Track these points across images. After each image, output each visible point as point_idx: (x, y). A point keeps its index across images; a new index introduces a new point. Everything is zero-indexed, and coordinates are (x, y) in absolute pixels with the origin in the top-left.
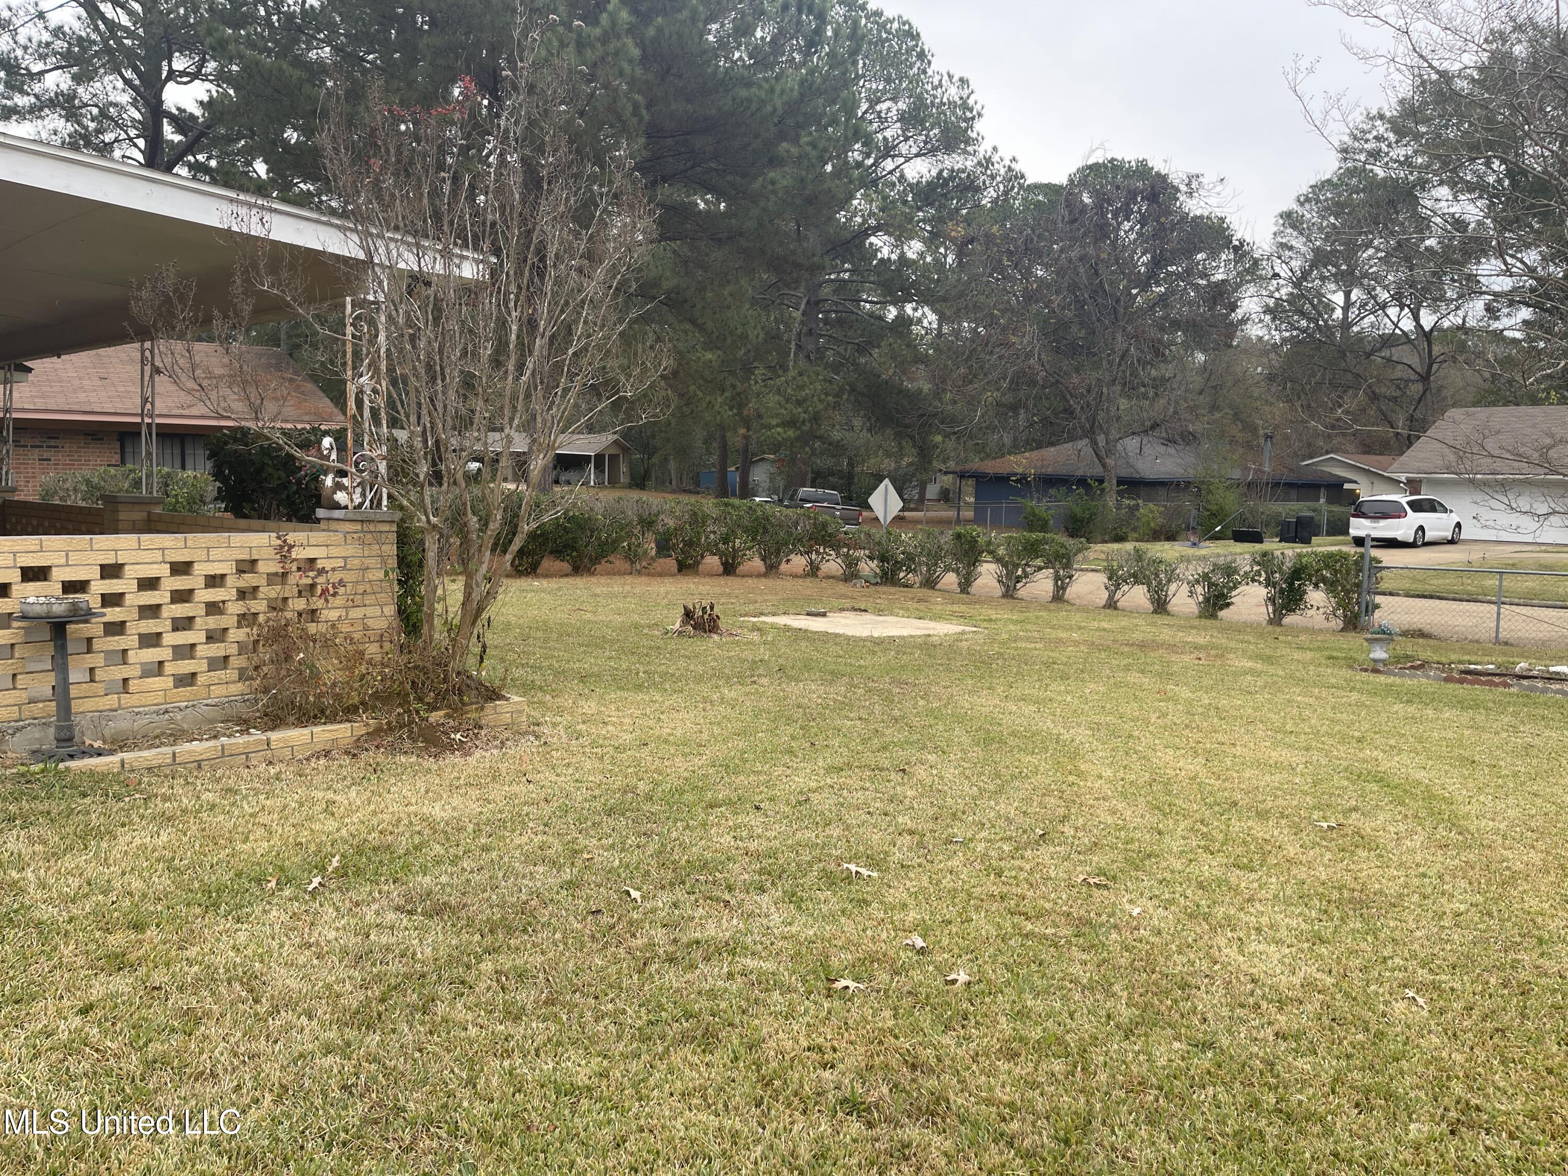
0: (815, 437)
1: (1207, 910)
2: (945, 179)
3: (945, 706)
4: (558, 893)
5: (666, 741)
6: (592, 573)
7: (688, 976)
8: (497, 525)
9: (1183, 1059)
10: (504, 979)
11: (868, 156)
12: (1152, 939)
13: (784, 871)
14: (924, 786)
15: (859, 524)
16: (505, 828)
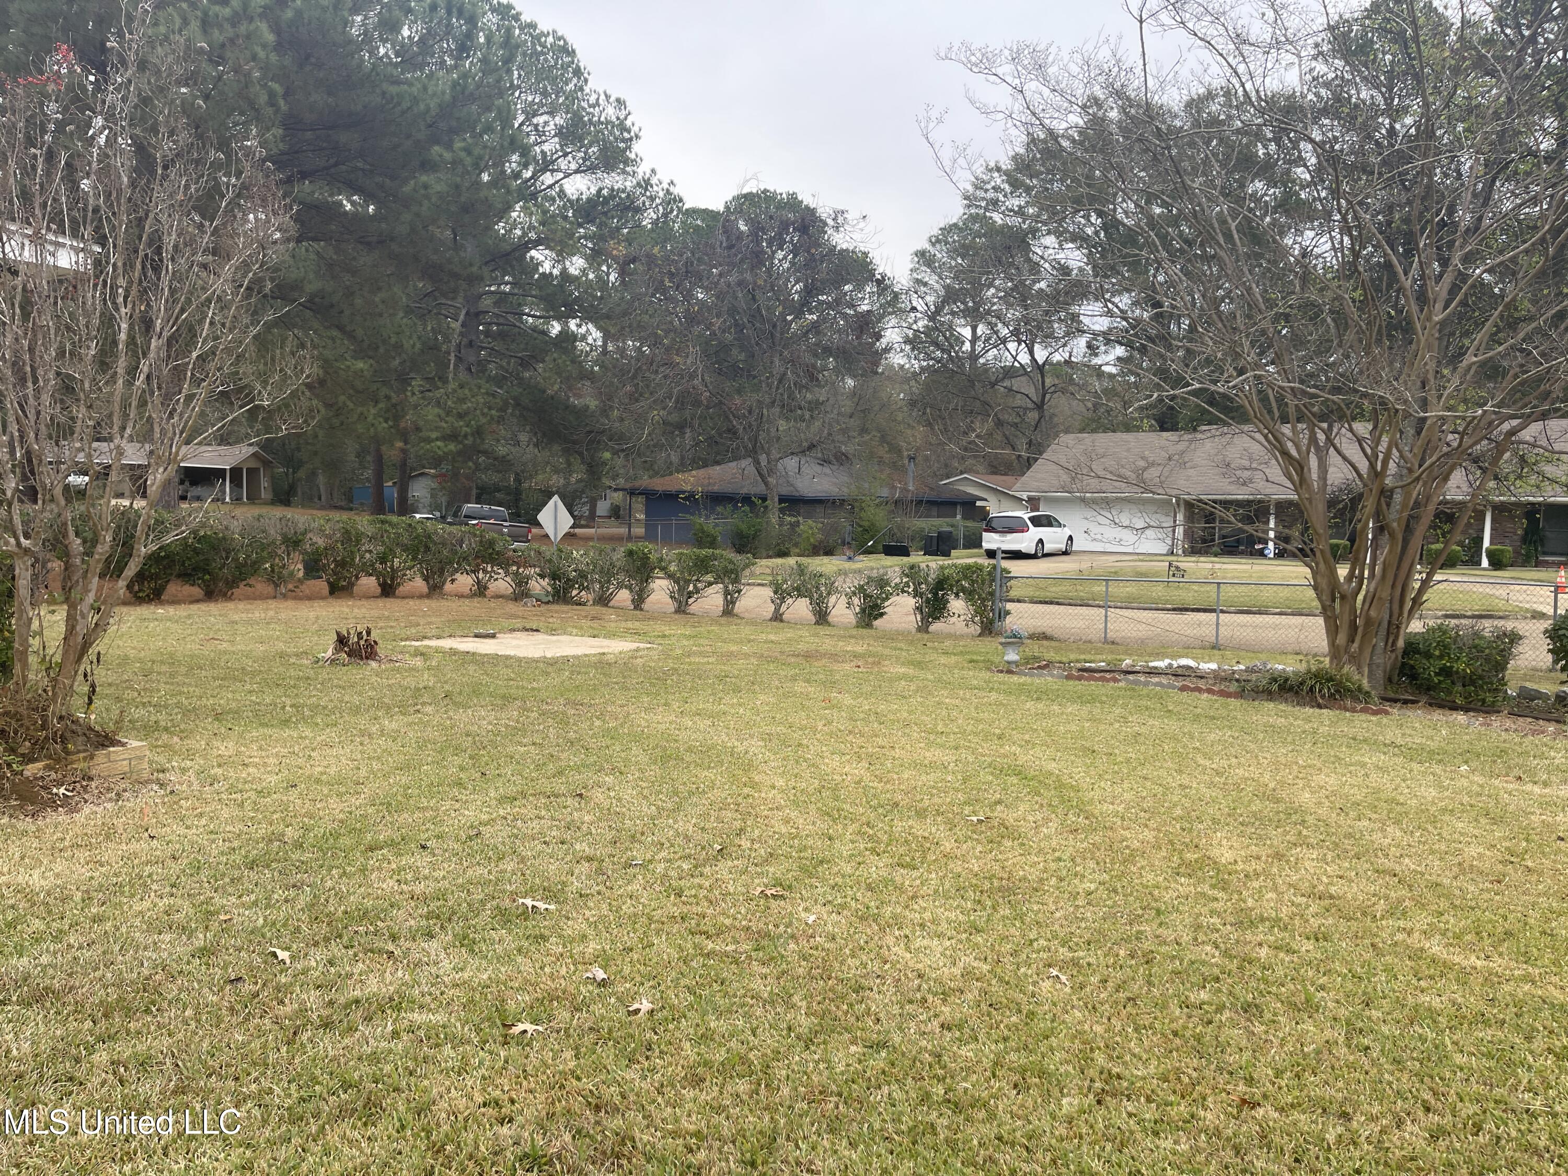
0: (479, 452)
1: (876, 911)
2: (604, 197)
3: (622, 725)
4: (188, 963)
5: (318, 781)
6: (230, 599)
7: (347, 1041)
8: (107, 547)
9: (860, 1062)
10: (122, 1070)
11: (526, 166)
12: (827, 946)
13: (454, 913)
14: (601, 810)
15: (528, 541)
16: (122, 893)
